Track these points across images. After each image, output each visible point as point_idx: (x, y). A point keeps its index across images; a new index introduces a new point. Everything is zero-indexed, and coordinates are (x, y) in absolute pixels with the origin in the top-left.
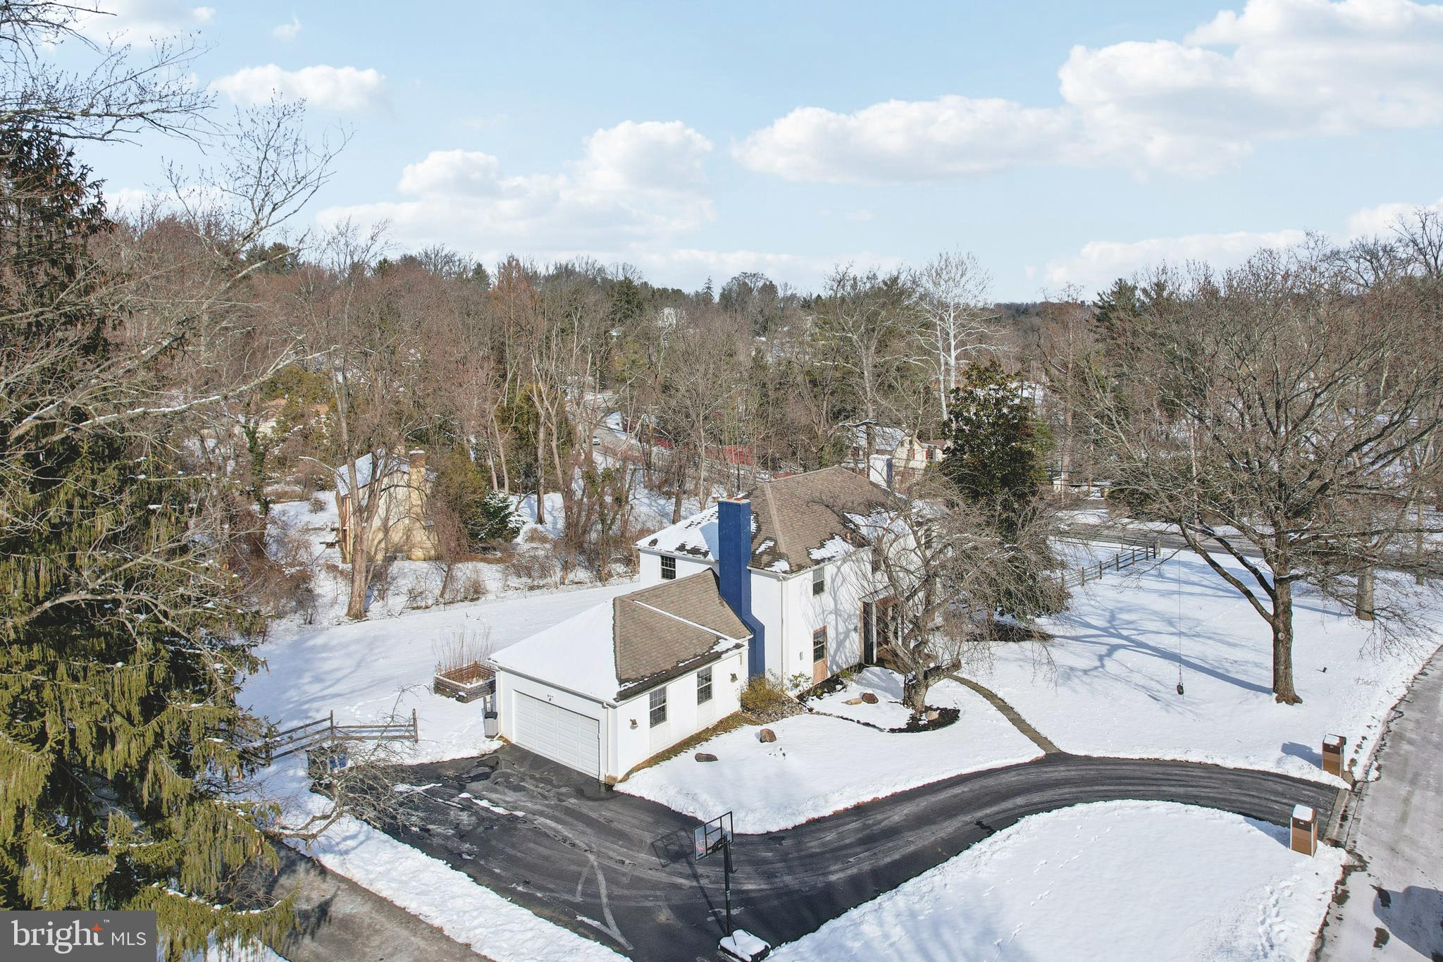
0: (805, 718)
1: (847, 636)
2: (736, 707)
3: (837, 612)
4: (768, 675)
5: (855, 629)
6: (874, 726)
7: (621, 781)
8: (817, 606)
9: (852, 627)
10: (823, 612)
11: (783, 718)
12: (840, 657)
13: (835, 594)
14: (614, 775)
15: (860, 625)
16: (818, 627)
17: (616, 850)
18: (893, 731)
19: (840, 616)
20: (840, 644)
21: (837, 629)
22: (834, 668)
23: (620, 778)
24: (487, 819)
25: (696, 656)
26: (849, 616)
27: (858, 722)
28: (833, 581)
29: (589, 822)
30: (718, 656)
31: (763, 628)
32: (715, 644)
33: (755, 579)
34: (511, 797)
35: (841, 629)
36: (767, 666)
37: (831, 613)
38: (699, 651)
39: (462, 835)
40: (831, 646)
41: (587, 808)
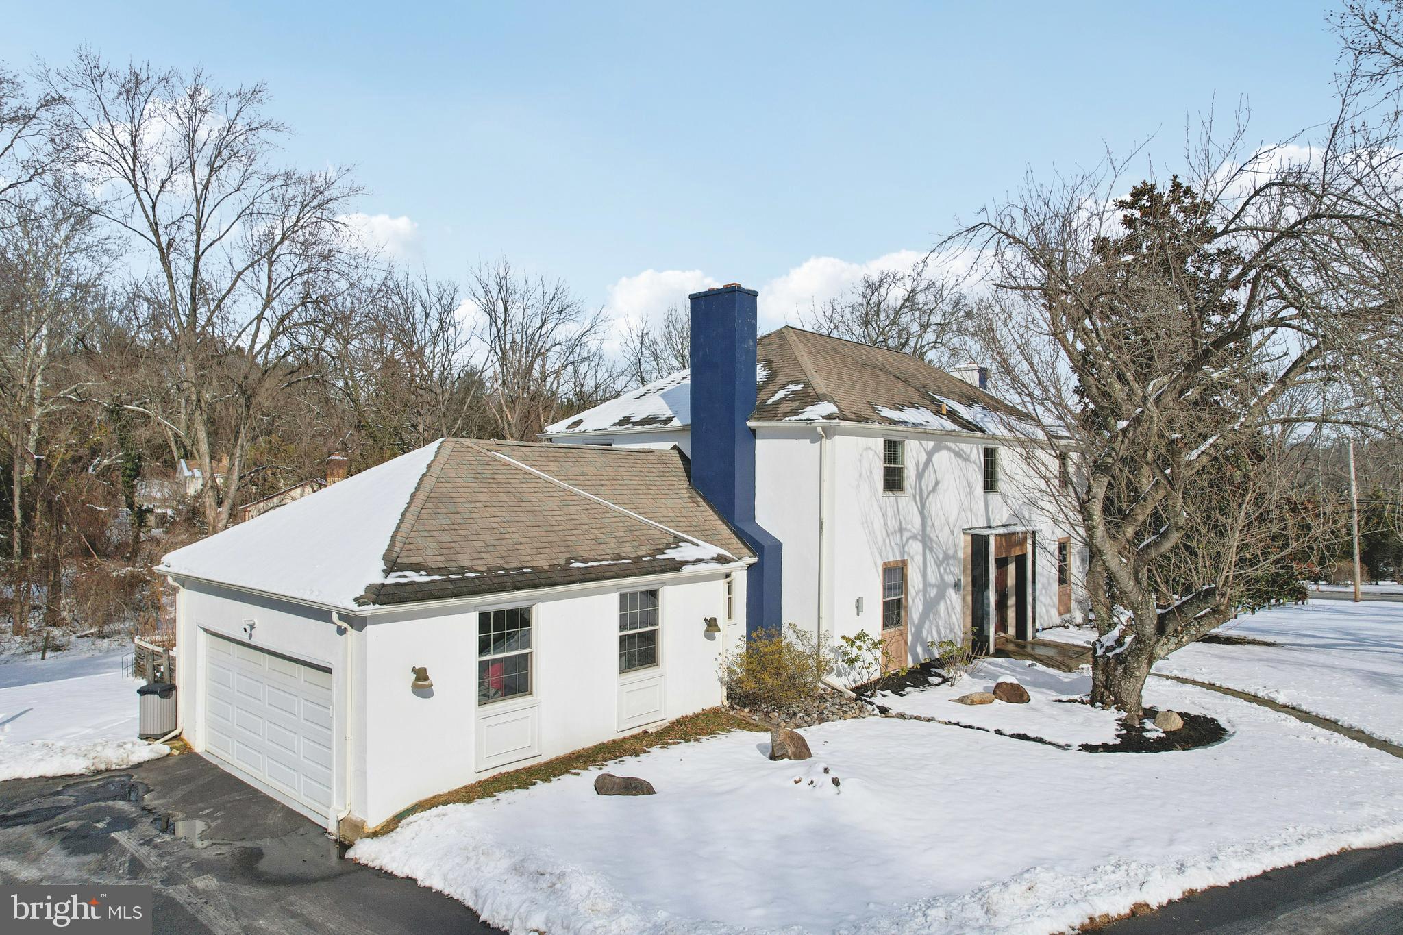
0: (873, 723)
1: (941, 595)
2: (717, 697)
3: (926, 540)
4: (789, 636)
5: (957, 586)
6: (1040, 740)
7: (374, 835)
8: (890, 514)
9: (950, 579)
10: (901, 530)
11: (821, 721)
12: (929, 632)
13: (923, 505)
14: (357, 816)
15: (966, 580)
16: (893, 557)
18: (1088, 748)
19: (931, 550)
20: (930, 607)
21: (924, 575)
22: (919, 650)
23: (372, 824)
25: (618, 557)
26: (947, 557)
27: (998, 732)
28: (920, 476)
30: (676, 566)
31: (778, 546)
32: (668, 547)
33: (762, 447)
35: (932, 578)
36: (786, 619)
37: (914, 537)
38: (629, 551)
40: (915, 607)
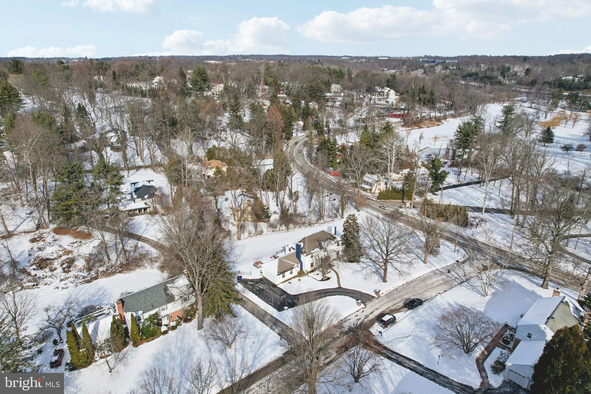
0: (306, 277)
1: (316, 264)
2: (296, 274)
3: (315, 260)
4: (303, 270)
6: (317, 279)
8: (312, 259)
11: (303, 276)
12: (315, 267)
16: (312, 262)
17: (275, 295)
22: (313, 268)
23: (278, 284)
24: (260, 289)
25: (290, 268)
27: (315, 278)
29: (273, 291)
30: (294, 267)
31: (303, 262)
33: (302, 256)
34: (263, 286)
35: (315, 262)
36: (303, 268)
39: (257, 291)
40: (314, 265)
41: (273, 288)
